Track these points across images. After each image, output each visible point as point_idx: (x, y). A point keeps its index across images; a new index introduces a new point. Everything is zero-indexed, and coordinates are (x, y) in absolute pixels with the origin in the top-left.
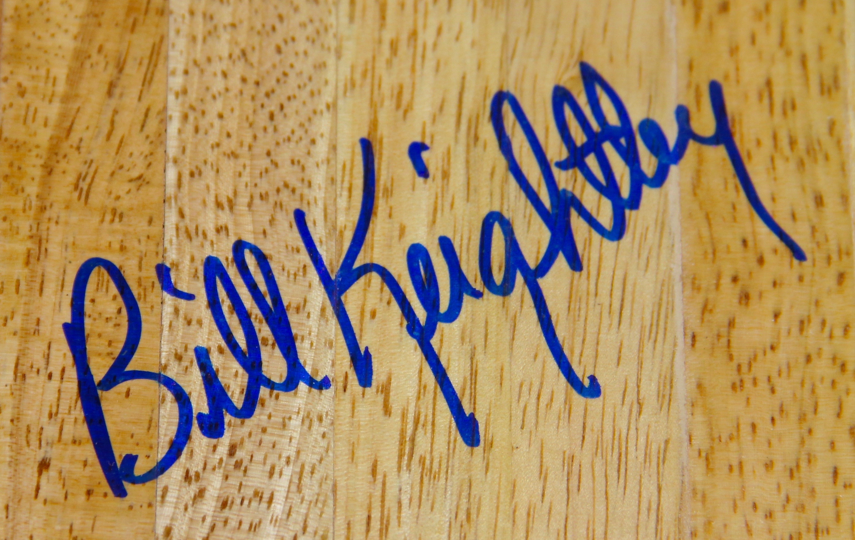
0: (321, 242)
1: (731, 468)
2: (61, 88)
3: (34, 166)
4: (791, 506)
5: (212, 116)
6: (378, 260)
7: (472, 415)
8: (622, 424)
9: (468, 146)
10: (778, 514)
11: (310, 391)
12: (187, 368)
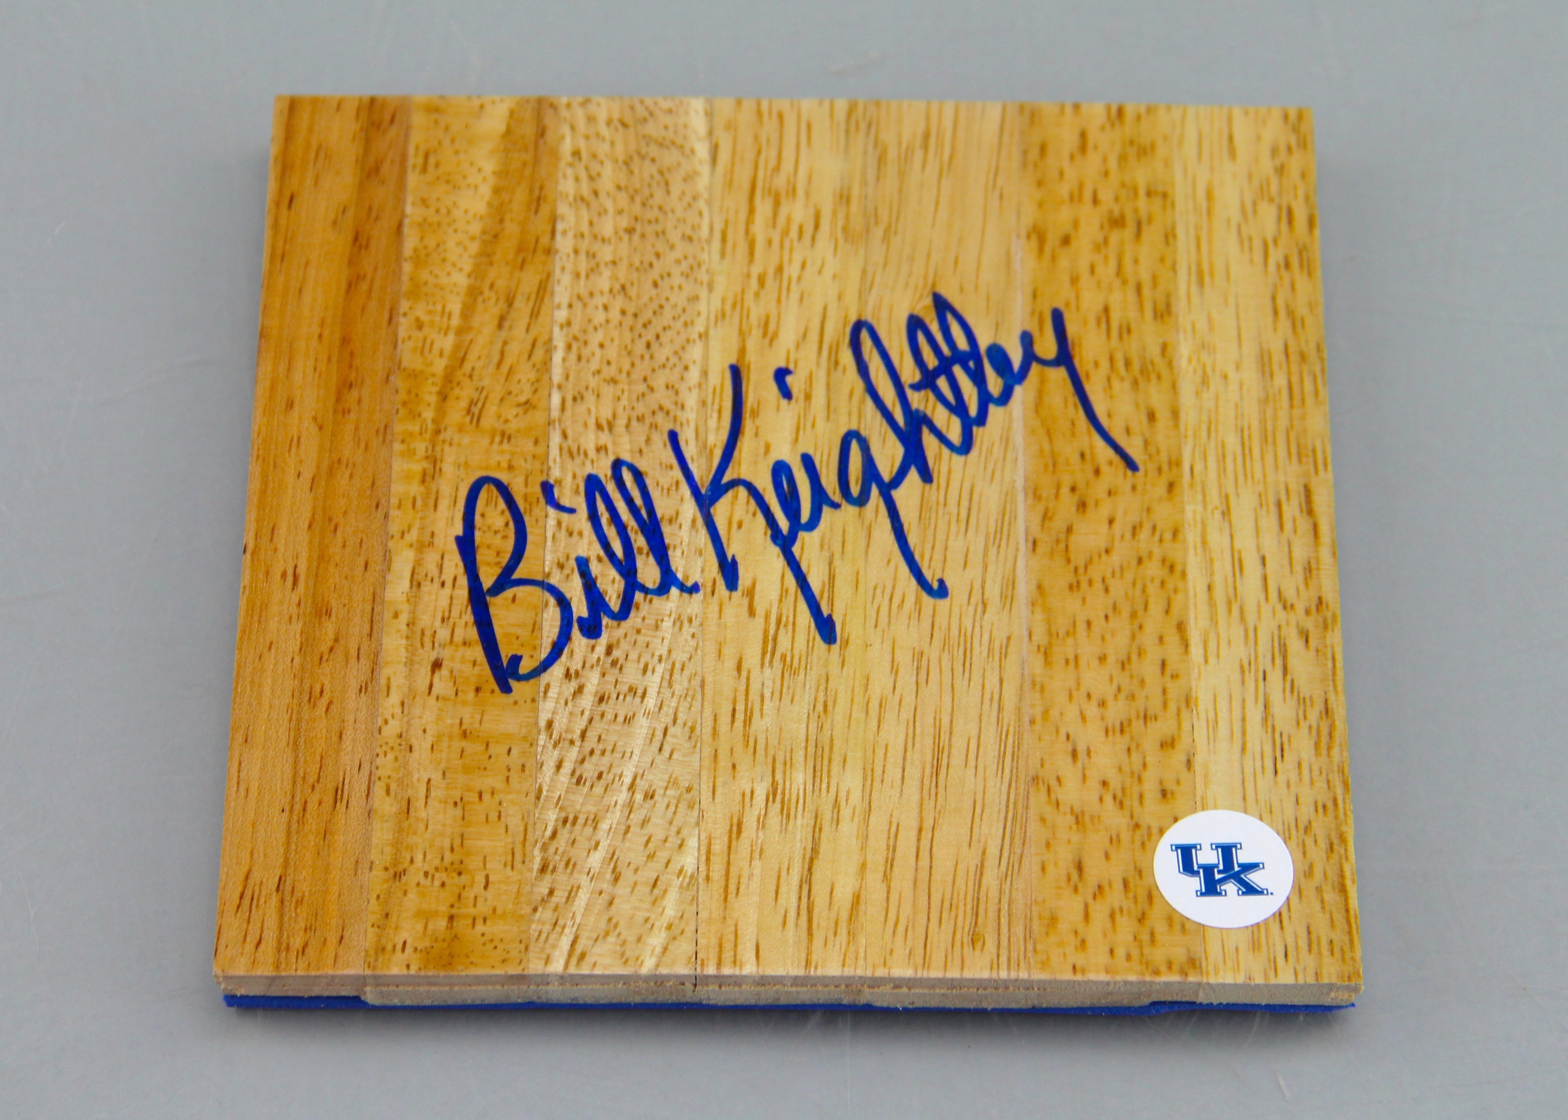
0: (692, 459)
1: (1067, 662)
2: (455, 321)
3: (430, 393)
4: (1122, 696)
5: (593, 346)
6: (745, 475)
7: (830, 616)
8: (968, 623)
9: (829, 370)
10: (1110, 703)
11: (681, 596)
12: (568, 576)
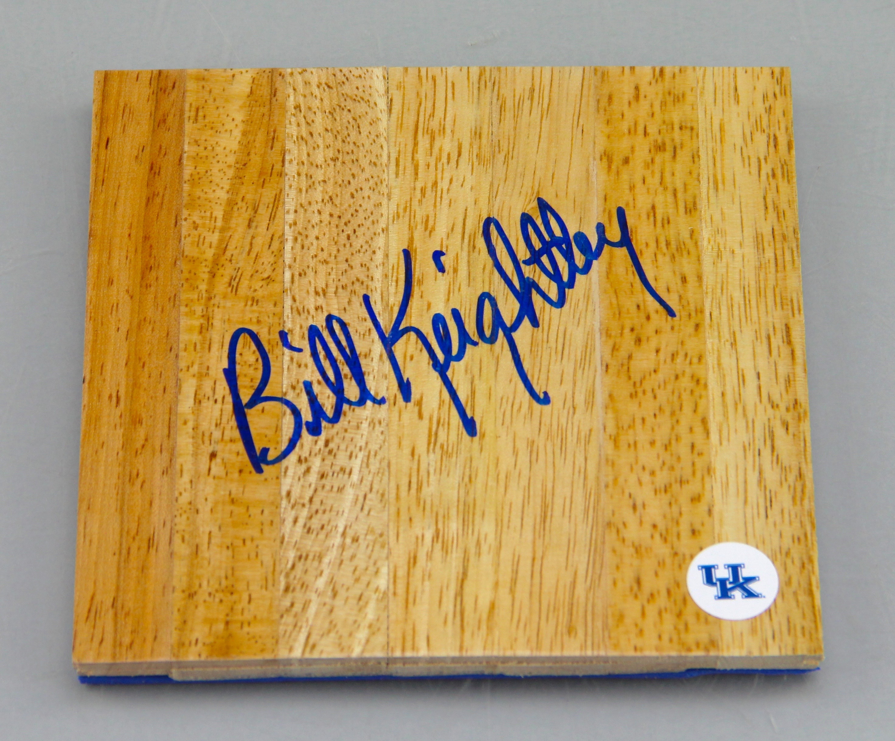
0: (379, 314)
1: (629, 445)
2: (219, 223)
3: (204, 272)
4: (666, 468)
5: (312, 238)
6: (414, 323)
7: (472, 418)
8: (563, 421)
9: (469, 252)
10: (658, 473)
11: (373, 406)
12: (298, 394)
